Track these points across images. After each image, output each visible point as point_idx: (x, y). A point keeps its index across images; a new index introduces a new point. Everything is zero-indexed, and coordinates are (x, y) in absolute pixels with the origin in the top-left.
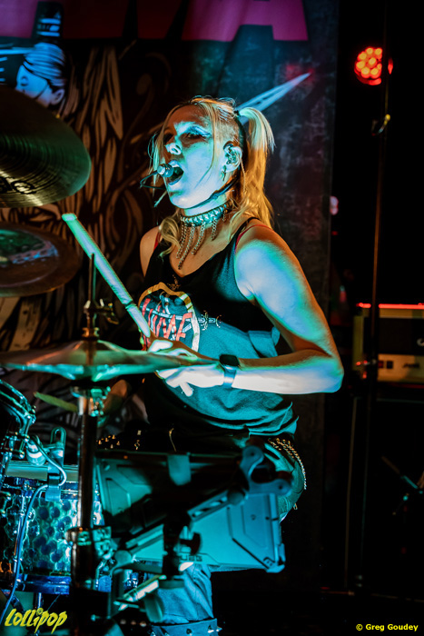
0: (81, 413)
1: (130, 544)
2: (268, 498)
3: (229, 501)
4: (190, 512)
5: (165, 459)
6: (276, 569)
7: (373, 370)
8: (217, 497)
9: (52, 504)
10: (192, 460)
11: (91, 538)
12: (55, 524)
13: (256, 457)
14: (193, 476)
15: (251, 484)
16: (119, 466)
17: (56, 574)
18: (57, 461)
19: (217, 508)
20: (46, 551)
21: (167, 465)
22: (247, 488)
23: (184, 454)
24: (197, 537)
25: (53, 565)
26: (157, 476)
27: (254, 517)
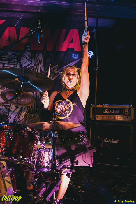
0: (53, 136)
1: (62, 162)
2: (91, 152)
3: (84, 153)
4: (75, 156)
5: (70, 145)
6: (92, 166)
7: (95, 118)
8: (81, 153)
9: (42, 153)
10: (76, 145)
11: (55, 162)
12: (42, 157)
13: (89, 145)
14: (76, 148)
15: (88, 150)
16: (60, 147)
17: (43, 167)
18: (43, 144)
19: (81, 155)
20: (41, 163)
21: (71, 147)
22: (87, 151)
23: (74, 144)
24: (77, 161)
25: (42, 166)
26: (68, 148)
27: (88, 156)
